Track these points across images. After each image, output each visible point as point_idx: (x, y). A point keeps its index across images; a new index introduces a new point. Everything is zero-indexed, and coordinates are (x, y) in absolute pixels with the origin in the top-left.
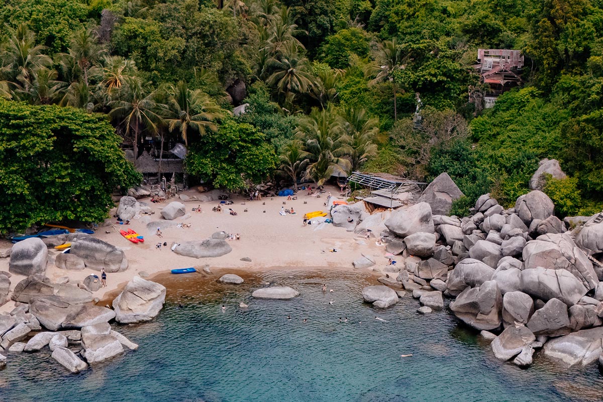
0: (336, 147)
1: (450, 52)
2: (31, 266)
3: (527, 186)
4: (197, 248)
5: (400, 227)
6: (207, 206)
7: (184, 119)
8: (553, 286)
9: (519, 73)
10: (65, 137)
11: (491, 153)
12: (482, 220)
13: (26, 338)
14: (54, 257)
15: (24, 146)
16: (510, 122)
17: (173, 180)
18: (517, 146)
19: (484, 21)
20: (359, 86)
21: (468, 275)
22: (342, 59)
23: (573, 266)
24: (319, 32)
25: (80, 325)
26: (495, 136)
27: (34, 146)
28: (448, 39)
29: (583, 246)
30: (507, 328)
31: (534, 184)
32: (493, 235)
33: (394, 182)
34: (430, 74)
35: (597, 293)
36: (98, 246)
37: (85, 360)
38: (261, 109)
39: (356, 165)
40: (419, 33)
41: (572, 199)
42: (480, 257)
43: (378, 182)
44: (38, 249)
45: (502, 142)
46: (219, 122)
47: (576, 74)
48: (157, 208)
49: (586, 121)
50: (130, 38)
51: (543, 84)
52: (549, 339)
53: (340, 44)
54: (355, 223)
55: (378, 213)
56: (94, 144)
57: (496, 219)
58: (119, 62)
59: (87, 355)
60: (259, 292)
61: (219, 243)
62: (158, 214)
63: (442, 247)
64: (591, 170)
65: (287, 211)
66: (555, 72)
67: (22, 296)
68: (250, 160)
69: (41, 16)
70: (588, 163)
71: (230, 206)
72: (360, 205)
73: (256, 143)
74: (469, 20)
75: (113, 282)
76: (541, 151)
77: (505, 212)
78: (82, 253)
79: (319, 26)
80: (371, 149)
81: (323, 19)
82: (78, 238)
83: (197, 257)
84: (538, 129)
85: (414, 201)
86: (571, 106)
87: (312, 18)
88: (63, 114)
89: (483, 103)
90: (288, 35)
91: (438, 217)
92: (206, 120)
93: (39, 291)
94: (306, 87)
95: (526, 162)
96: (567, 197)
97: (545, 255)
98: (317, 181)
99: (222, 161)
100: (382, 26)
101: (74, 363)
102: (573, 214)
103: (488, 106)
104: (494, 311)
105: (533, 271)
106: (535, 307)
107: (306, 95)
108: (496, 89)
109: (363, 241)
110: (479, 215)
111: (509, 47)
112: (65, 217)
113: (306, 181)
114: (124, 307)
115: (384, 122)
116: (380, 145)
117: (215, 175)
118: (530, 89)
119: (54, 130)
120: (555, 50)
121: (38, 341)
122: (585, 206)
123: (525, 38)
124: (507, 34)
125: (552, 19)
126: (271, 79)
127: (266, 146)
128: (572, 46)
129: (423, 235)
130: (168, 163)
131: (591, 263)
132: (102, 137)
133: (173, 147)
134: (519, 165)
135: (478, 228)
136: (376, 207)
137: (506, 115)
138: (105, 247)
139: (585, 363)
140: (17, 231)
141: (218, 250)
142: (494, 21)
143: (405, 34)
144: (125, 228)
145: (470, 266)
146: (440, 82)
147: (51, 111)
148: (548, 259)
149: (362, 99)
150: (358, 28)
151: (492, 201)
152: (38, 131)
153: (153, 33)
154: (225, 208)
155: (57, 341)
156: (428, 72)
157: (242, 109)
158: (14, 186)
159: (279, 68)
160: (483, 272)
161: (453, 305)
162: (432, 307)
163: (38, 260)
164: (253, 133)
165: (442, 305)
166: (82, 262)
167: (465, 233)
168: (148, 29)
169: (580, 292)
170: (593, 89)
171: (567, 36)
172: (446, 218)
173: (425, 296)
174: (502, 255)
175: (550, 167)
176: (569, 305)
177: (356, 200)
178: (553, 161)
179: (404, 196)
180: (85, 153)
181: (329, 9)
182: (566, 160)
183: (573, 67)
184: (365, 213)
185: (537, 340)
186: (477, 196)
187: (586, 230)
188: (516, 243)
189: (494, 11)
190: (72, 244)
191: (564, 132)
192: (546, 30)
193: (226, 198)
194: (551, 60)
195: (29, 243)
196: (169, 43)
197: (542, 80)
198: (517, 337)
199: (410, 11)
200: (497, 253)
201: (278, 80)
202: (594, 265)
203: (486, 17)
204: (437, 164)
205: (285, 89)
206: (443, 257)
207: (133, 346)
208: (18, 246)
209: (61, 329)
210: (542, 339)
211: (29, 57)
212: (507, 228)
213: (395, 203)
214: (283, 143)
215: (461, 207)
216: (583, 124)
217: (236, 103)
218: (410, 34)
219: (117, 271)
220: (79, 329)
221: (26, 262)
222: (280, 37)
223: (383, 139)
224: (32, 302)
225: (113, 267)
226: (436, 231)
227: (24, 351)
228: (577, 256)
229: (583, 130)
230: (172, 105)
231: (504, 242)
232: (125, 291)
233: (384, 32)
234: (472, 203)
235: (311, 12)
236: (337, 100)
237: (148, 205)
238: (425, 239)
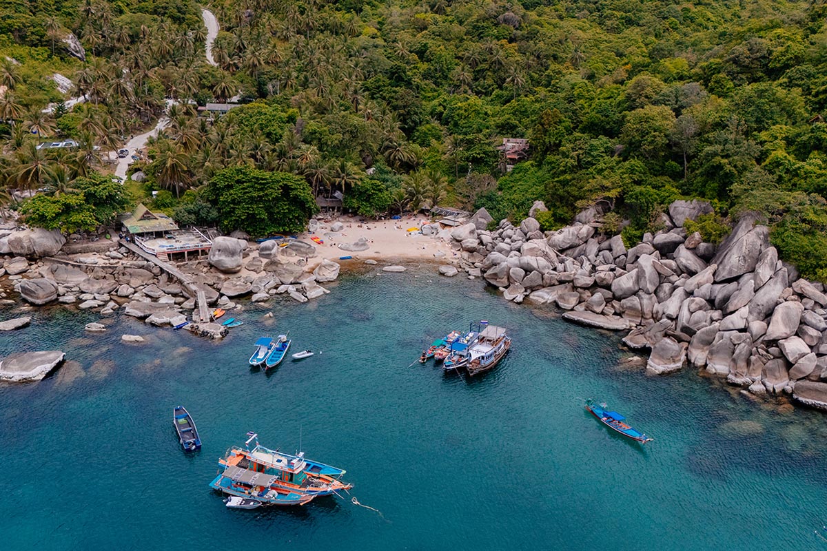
0: (424, 192)
1: (487, 141)
2: (271, 254)
3: (527, 215)
4: (352, 246)
5: (459, 236)
6: (355, 225)
7: (343, 179)
8: (535, 265)
9: (526, 152)
10: (286, 189)
11: (508, 197)
12: (502, 233)
13: (276, 288)
14: (280, 250)
15: (266, 194)
16: (520, 180)
17: (336, 210)
18: (523, 193)
19: (508, 121)
20: (437, 158)
21: (493, 260)
22: (426, 142)
23: (546, 255)
24: (413, 125)
25: (301, 282)
26: (511, 187)
27: (271, 194)
28: (487, 131)
29: (552, 246)
30: (511, 285)
31: (531, 214)
32: (507, 240)
33: (456, 212)
34: (476, 153)
35: (558, 269)
36: (302, 244)
37: (306, 297)
38: (382, 171)
39: (435, 203)
40: (471, 127)
41: (549, 223)
42: (500, 251)
43: (447, 212)
44: (274, 246)
45: (515, 191)
46: (361, 180)
47: (555, 155)
48: (328, 225)
49: (557, 181)
50: (312, 134)
51: (538, 159)
52: (532, 291)
53: (425, 133)
54: (435, 234)
55: (447, 229)
56: (300, 192)
57: (509, 232)
58: (309, 148)
59: (307, 295)
60: (386, 268)
61: (362, 244)
62: (329, 228)
63: (481, 246)
64: (559, 207)
65: (398, 228)
66: (544, 153)
67: (269, 269)
68: (378, 200)
69: (264, 122)
70: (558, 204)
71: (367, 225)
72: (437, 225)
73: (380, 191)
74: (500, 120)
75: (311, 263)
76: (535, 196)
77: (515, 228)
78: (294, 248)
79: (413, 122)
80: (443, 193)
81: (415, 118)
82: (291, 241)
83: (351, 251)
84: (534, 184)
85: (467, 222)
86: (551, 172)
87: (409, 116)
88: (284, 177)
89: (506, 169)
90: (396, 129)
91: (479, 231)
92: (355, 179)
93: (277, 266)
94: (406, 158)
95: (527, 202)
96: (547, 221)
97: (531, 250)
98: (414, 211)
99: (362, 201)
100: (450, 122)
101: (302, 299)
102: (550, 230)
103: (508, 170)
104: (506, 277)
105: (525, 257)
106: (526, 275)
107: (407, 162)
108: (513, 161)
109: (439, 244)
110: (501, 230)
111: (522, 136)
112: (284, 230)
113: (406, 211)
114: (321, 273)
115: (450, 179)
116: (448, 192)
117: (359, 208)
118: (531, 162)
119: (281, 186)
120: (544, 141)
121: (282, 289)
122: (556, 226)
123: (530, 131)
124: (521, 129)
125: (542, 125)
126: (386, 153)
127: (386, 192)
128: (553, 140)
129: (471, 240)
130: (332, 201)
131: (555, 254)
132: (304, 189)
133: (335, 193)
134: (522, 204)
135: (500, 237)
136: (446, 225)
137: (517, 176)
138: (306, 245)
139: (549, 302)
140: (260, 237)
141: (363, 248)
142: (514, 121)
143: (463, 128)
144: (313, 236)
145: (495, 255)
146: (481, 157)
147: (279, 175)
148: (532, 251)
149: (438, 165)
150: (436, 124)
151: (508, 223)
152: (273, 186)
153: (325, 131)
154: (365, 226)
155: (292, 289)
156: (475, 152)
157: (371, 171)
158: (260, 214)
159: (391, 148)
160: (501, 259)
161: (485, 275)
162: (475, 276)
163: (274, 251)
164: (379, 186)
165: (480, 275)
166: (294, 253)
167: (493, 239)
168: (322, 129)
169: (549, 268)
170: (561, 164)
171: (550, 134)
172: (483, 232)
173: (471, 271)
174: (511, 250)
175: (539, 205)
176: (543, 275)
177: (435, 222)
178: (541, 202)
179: (461, 220)
180: (296, 197)
181: (419, 112)
182: (547, 202)
183: (554, 151)
184: (440, 229)
185: (526, 291)
186: (500, 220)
187: (553, 238)
188: (518, 244)
189: (514, 114)
190: (289, 243)
191: (546, 187)
192: (539, 130)
193: (364, 220)
194: (542, 147)
195: (269, 243)
196: (334, 137)
197: (537, 157)
198: (516, 289)
199: (466, 114)
200: (509, 249)
201: (390, 154)
202: (557, 256)
203: (509, 119)
204: (479, 203)
205: (395, 159)
206: (481, 251)
207: (328, 292)
208: (263, 244)
209: (291, 284)
210: (529, 291)
211: (261, 145)
212: (514, 237)
213: (457, 224)
214: (394, 190)
215: (491, 226)
216: (555, 183)
217: (368, 167)
218: (466, 127)
219: (312, 257)
220: (300, 284)
221: (268, 252)
222: (392, 130)
223: (450, 189)
224: (275, 271)
225: (311, 256)
226: (478, 238)
227: (276, 294)
228: (548, 250)
229: (555, 186)
230: (337, 171)
231: (512, 244)
232: (319, 266)
233: (450, 126)
234: (498, 224)
235: (408, 113)
236: (424, 166)
237: (323, 224)
238: (472, 242)
